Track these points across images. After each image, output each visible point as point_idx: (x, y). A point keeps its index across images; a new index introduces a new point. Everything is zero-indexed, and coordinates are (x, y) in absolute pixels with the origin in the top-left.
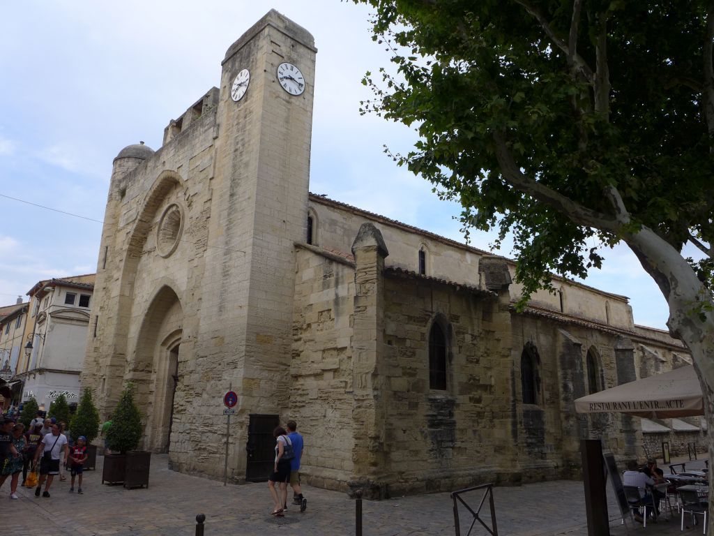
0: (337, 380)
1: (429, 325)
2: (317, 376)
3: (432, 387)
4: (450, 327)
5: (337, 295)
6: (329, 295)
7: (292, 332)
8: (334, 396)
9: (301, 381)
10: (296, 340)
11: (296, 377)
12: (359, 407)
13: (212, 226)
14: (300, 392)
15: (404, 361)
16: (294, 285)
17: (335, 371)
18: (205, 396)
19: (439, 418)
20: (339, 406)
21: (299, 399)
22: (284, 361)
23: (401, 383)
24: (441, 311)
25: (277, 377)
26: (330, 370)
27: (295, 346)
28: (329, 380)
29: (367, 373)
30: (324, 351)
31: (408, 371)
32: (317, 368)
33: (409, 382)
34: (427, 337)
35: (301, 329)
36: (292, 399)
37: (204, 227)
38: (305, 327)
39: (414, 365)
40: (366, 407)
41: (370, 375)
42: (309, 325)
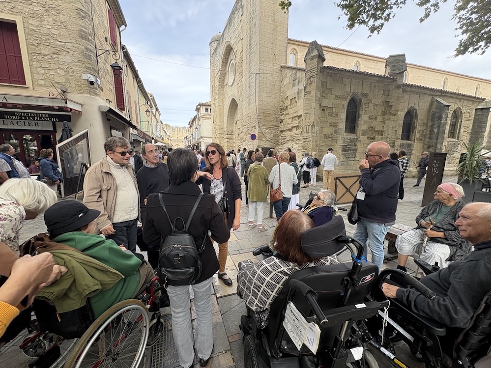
0: (298, 131)
1: (348, 100)
2: (290, 130)
3: (345, 132)
4: (360, 100)
5: (298, 89)
6: (295, 89)
7: (280, 111)
8: (296, 138)
9: (284, 133)
10: (282, 115)
11: (282, 131)
12: (305, 142)
13: (244, 65)
14: (283, 138)
15: (331, 120)
16: (280, 88)
17: (297, 127)
18: (246, 141)
19: (348, 147)
20: (298, 142)
21: (283, 141)
22: (276, 124)
23: (328, 130)
24: (356, 91)
25: (273, 132)
26: (295, 127)
27: (282, 117)
28: (295, 131)
29: (309, 126)
30: (292, 118)
31: (333, 124)
32: (290, 126)
33: (332, 130)
34: (346, 107)
35: (284, 109)
36: (280, 141)
37: (241, 66)
38: (285, 108)
39: (336, 121)
40: (308, 142)
41: (310, 126)
42: (287, 107)
